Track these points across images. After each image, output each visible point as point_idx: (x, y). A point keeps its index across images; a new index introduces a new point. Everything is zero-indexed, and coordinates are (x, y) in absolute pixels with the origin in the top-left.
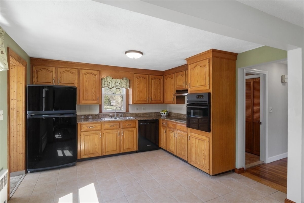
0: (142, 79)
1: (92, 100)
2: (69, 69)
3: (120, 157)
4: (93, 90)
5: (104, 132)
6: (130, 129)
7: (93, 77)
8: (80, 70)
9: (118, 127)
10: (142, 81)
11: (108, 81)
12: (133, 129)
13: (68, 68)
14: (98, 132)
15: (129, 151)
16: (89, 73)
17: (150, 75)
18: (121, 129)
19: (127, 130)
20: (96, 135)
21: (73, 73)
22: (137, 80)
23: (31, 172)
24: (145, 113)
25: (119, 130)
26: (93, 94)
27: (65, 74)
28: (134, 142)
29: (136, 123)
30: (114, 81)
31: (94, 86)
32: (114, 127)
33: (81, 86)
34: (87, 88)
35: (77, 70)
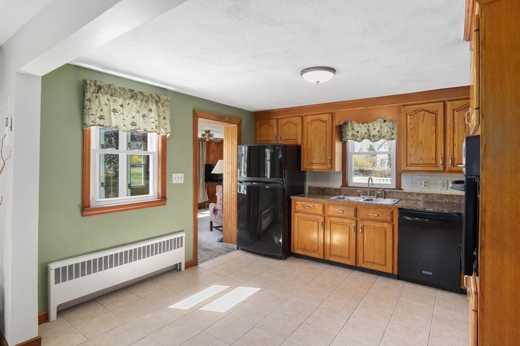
0: (424, 115)
1: (320, 164)
2: (291, 118)
3: (356, 274)
4: (322, 147)
5: (328, 220)
6: (378, 225)
7: (322, 126)
8: (305, 117)
9: (352, 214)
10: (423, 120)
11: (355, 128)
12: (386, 225)
13: (289, 117)
14: (318, 217)
15: (375, 268)
16: (316, 120)
17: (450, 101)
18: (358, 220)
19: (371, 224)
20: (315, 223)
21: (296, 124)
22: (410, 120)
23: (242, 249)
24: (447, 195)
25: (354, 222)
26: (322, 154)
27: (286, 126)
28: (388, 253)
29: (392, 213)
30: (366, 127)
31: (324, 141)
32: (345, 214)
33: (305, 142)
34: (313, 145)
35: (300, 118)
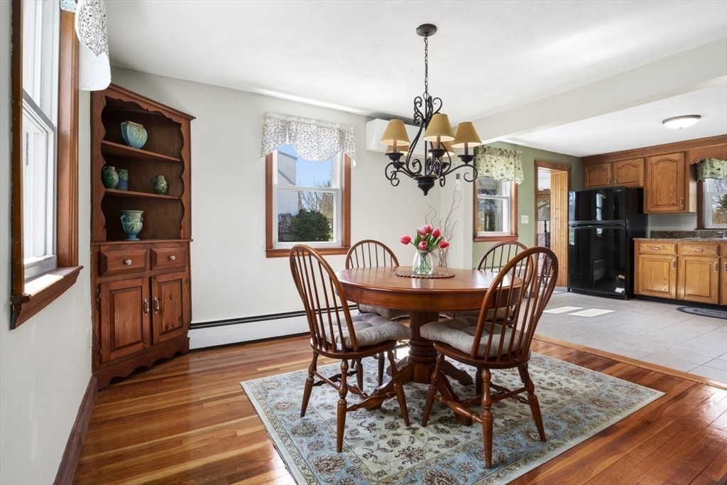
1: (669, 205)
2: (630, 161)
4: (671, 188)
7: (671, 166)
8: (649, 158)
13: (628, 160)
14: (669, 257)
16: (663, 160)
18: (722, 257)
20: (666, 263)
21: (636, 166)
25: (717, 260)
26: (671, 195)
27: (624, 169)
31: (674, 181)
32: (705, 253)
33: (650, 183)
34: (660, 186)
35: (643, 159)
